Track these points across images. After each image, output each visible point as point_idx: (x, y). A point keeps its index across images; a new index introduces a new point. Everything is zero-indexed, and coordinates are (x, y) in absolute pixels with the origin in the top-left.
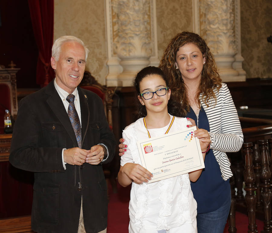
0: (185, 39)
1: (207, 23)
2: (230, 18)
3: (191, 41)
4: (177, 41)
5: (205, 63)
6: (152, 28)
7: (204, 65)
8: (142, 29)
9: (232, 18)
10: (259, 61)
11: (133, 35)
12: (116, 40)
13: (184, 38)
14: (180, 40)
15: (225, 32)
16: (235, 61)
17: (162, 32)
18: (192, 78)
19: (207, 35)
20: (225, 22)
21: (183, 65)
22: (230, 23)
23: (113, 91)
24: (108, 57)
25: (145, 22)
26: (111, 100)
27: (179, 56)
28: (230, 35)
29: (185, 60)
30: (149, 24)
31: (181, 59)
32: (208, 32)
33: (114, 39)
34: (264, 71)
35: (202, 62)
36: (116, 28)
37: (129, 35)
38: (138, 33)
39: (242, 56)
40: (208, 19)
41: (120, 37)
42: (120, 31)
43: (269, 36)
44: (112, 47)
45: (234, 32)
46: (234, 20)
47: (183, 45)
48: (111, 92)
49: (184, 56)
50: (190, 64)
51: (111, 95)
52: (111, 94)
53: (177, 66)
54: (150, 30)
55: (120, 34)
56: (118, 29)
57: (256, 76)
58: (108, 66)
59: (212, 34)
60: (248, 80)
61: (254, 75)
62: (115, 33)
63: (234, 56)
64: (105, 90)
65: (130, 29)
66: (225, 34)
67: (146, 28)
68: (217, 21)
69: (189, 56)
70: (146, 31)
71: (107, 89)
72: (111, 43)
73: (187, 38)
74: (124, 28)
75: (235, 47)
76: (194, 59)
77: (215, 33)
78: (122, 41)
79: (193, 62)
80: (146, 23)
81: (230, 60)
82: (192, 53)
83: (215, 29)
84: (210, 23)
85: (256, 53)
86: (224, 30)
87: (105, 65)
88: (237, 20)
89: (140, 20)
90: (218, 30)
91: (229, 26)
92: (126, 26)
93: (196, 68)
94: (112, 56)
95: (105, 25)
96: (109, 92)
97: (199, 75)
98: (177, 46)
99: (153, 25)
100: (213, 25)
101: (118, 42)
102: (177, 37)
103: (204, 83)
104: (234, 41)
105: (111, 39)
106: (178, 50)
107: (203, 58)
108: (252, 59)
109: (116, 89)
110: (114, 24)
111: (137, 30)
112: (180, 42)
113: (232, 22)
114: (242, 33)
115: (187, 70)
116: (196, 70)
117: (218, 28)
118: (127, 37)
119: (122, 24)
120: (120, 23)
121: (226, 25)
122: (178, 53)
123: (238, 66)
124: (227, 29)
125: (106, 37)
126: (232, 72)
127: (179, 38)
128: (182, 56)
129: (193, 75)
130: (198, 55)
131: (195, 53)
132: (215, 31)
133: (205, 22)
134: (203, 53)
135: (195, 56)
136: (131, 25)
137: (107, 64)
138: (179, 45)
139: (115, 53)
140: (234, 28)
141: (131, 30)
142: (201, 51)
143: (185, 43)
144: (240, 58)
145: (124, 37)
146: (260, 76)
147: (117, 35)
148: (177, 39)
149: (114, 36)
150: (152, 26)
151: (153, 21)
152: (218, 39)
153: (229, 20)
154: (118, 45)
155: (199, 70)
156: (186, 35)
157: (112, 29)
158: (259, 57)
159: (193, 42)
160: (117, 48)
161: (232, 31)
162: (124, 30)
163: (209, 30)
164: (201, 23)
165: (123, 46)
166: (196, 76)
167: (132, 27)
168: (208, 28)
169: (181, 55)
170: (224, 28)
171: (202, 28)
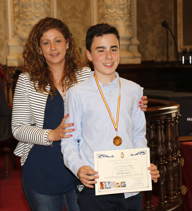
0: (49, 25)
1: (104, 7)
2: (127, 3)
3: (54, 27)
4: (40, 26)
5: (68, 47)
6: (52, 10)
7: (67, 50)
8: (42, 12)
9: (129, 3)
10: (153, 44)
11: (33, 17)
12: (17, 21)
13: (47, 23)
14: (44, 25)
15: (122, 16)
16: (131, 44)
17: (61, 15)
18: (56, 63)
19: (104, 18)
20: (122, 7)
21: (46, 50)
22: (127, 8)
23: (14, 70)
24: (8, 38)
25: (45, 4)
26: (12, 79)
27: (43, 41)
28: (127, 20)
29: (48, 45)
30: (49, 6)
31: (45, 44)
32: (105, 16)
33: (14, 20)
34: (158, 54)
35: (66, 47)
36: (17, 9)
37: (30, 17)
38: (38, 15)
39: (138, 39)
40: (106, 4)
41: (20, 18)
42: (20, 13)
43: (163, 21)
44: (12, 28)
45: (130, 17)
46: (130, 5)
47: (47, 30)
48: (12, 71)
49: (48, 41)
50: (54, 49)
51: (12, 75)
52: (12, 73)
53: (41, 50)
54: (50, 13)
55: (21, 15)
56: (19, 11)
57: (151, 59)
58: (8, 47)
59: (110, 18)
60: (143, 62)
61: (149, 58)
62: (15, 15)
63: (130, 39)
64: (6, 69)
65: (30, 11)
66: (122, 18)
67: (46, 10)
68: (114, 6)
69: (52, 42)
70: (46, 14)
71: (8, 69)
72: (12, 24)
73: (50, 24)
74: (25, 10)
75: (131, 30)
76: (58, 44)
77: (112, 17)
78: (23, 22)
79: (57, 47)
80: (46, 6)
81: (126, 43)
82: (55, 38)
83: (113, 13)
84: (107, 7)
85: (150, 36)
86: (120, 14)
87: (6, 45)
88: (133, 5)
89: (40, 3)
90: (115, 14)
91: (126, 11)
92: (26, 8)
93: (59, 53)
94: (13, 37)
95: (5, 7)
96: (10, 72)
97: (63, 59)
98: (41, 32)
99: (53, 8)
100: (111, 9)
101: (19, 23)
102: (41, 23)
103: (68, 67)
104: (130, 24)
105: (12, 20)
106: (42, 35)
107: (66, 43)
108: (147, 42)
109: (16, 69)
110: (14, 6)
111: (38, 12)
112: (44, 28)
113: (129, 7)
114: (138, 17)
115: (51, 55)
116: (60, 55)
117: (115, 12)
118: (27, 18)
119: (23, 6)
120: (20, 5)
121: (123, 9)
122: (42, 38)
123: (134, 49)
124: (124, 14)
125: (7, 18)
126: (128, 54)
127: (42, 24)
128: (46, 41)
129: (56, 60)
130: (61, 41)
131: (58, 39)
132: (112, 15)
133: (103, 6)
134: (66, 38)
135: (58, 41)
136: (31, 7)
137: (7, 44)
138: (43, 31)
139: (15, 34)
140: (130, 13)
141: (32, 13)
142: (64, 36)
143: (49, 28)
144: (135, 41)
145: (24, 19)
146: (154, 59)
147: (18, 17)
148: (40, 25)
149: (14, 17)
150: (51, 8)
151: (53, 4)
152: (115, 22)
153: (126, 5)
154: (19, 27)
155: (63, 55)
156: (50, 21)
157: (12, 10)
158: (153, 41)
159: (56, 28)
160: (17, 29)
161: (129, 15)
162: (25, 12)
163: (107, 14)
164: (99, 7)
165: (24, 28)
166: (60, 61)
167: (32, 9)
168: (106, 12)
169: (44, 40)
170: (121, 12)
171: (100, 12)
